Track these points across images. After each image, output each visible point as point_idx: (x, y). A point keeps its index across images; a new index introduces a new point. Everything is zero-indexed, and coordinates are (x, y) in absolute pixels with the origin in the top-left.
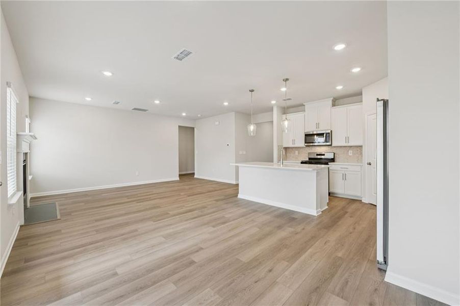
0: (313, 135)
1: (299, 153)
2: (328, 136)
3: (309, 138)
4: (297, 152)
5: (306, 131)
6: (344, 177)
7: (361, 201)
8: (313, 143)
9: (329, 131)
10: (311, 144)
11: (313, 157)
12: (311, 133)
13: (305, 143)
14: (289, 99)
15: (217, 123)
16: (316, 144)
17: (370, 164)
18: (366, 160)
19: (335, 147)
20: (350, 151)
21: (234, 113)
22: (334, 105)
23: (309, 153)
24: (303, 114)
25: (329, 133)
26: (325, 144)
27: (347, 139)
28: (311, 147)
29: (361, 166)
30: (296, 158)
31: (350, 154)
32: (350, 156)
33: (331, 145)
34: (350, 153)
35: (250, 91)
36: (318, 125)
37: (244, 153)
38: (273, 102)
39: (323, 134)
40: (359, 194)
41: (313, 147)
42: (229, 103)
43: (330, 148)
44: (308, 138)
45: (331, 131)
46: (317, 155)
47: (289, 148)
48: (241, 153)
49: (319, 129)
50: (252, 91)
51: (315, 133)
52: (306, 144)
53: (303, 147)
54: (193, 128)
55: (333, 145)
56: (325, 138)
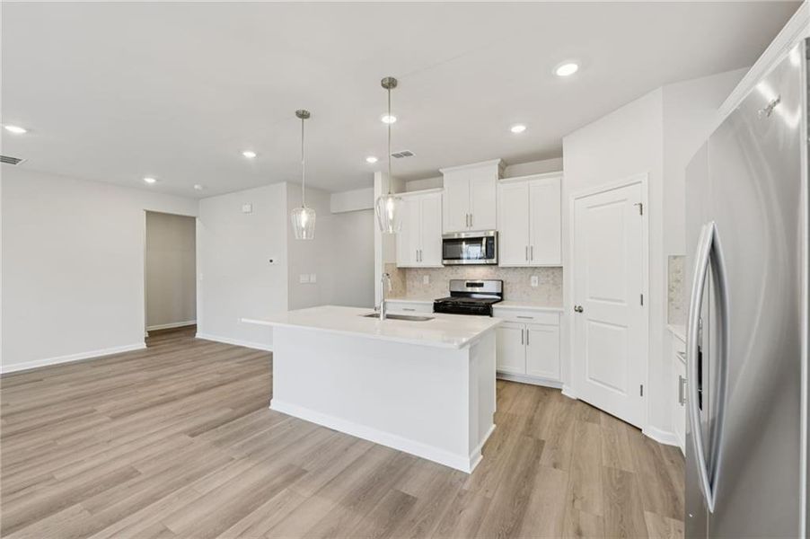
0: (459, 241)
1: (430, 281)
2: (491, 246)
3: (451, 246)
4: (426, 278)
5: (444, 233)
6: (526, 338)
7: (561, 390)
8: (459, 258)
9: (492, 234)
10: (456, 262)
11: (460, 290)
12: (456, 237)
13: (444, 259)
14: (408, 154)
15: (246, 208)
16: (464, 262)
17: (581, 311)
18: (570, 301)
19: (503, 268)
20: (533, 278)
21: (285, 184)
22: (501, 176)
23: (451, 281)
24: (440, 194)
25: (492, 238)
26: (483, 261)
27: (530, 252)
28: (455, 268)
29: (560, 313)
30: (426, 292)
31: (533, 285)
32: (533, 289)
33: (497, 264)
34: (535, 281)
35: (297, 113)
36: (469, 219)
37: (313, 279)
38: (372, 160)
39: (481, 239)
40: (556, 378)
41: (460, 267)
42: (258, 155)
43: (492, 271)
44: (449, 247)
45: (497, 233)
46: (468, 285)
47: (410, 269)
48: (303, 279)
49: (472, 229)
50: (303, 115)
51: (463, 236)
52: (445, 262)
53: (439, 268)
54: (194, 219)
55: (500, 265)
56: (484, 248)
